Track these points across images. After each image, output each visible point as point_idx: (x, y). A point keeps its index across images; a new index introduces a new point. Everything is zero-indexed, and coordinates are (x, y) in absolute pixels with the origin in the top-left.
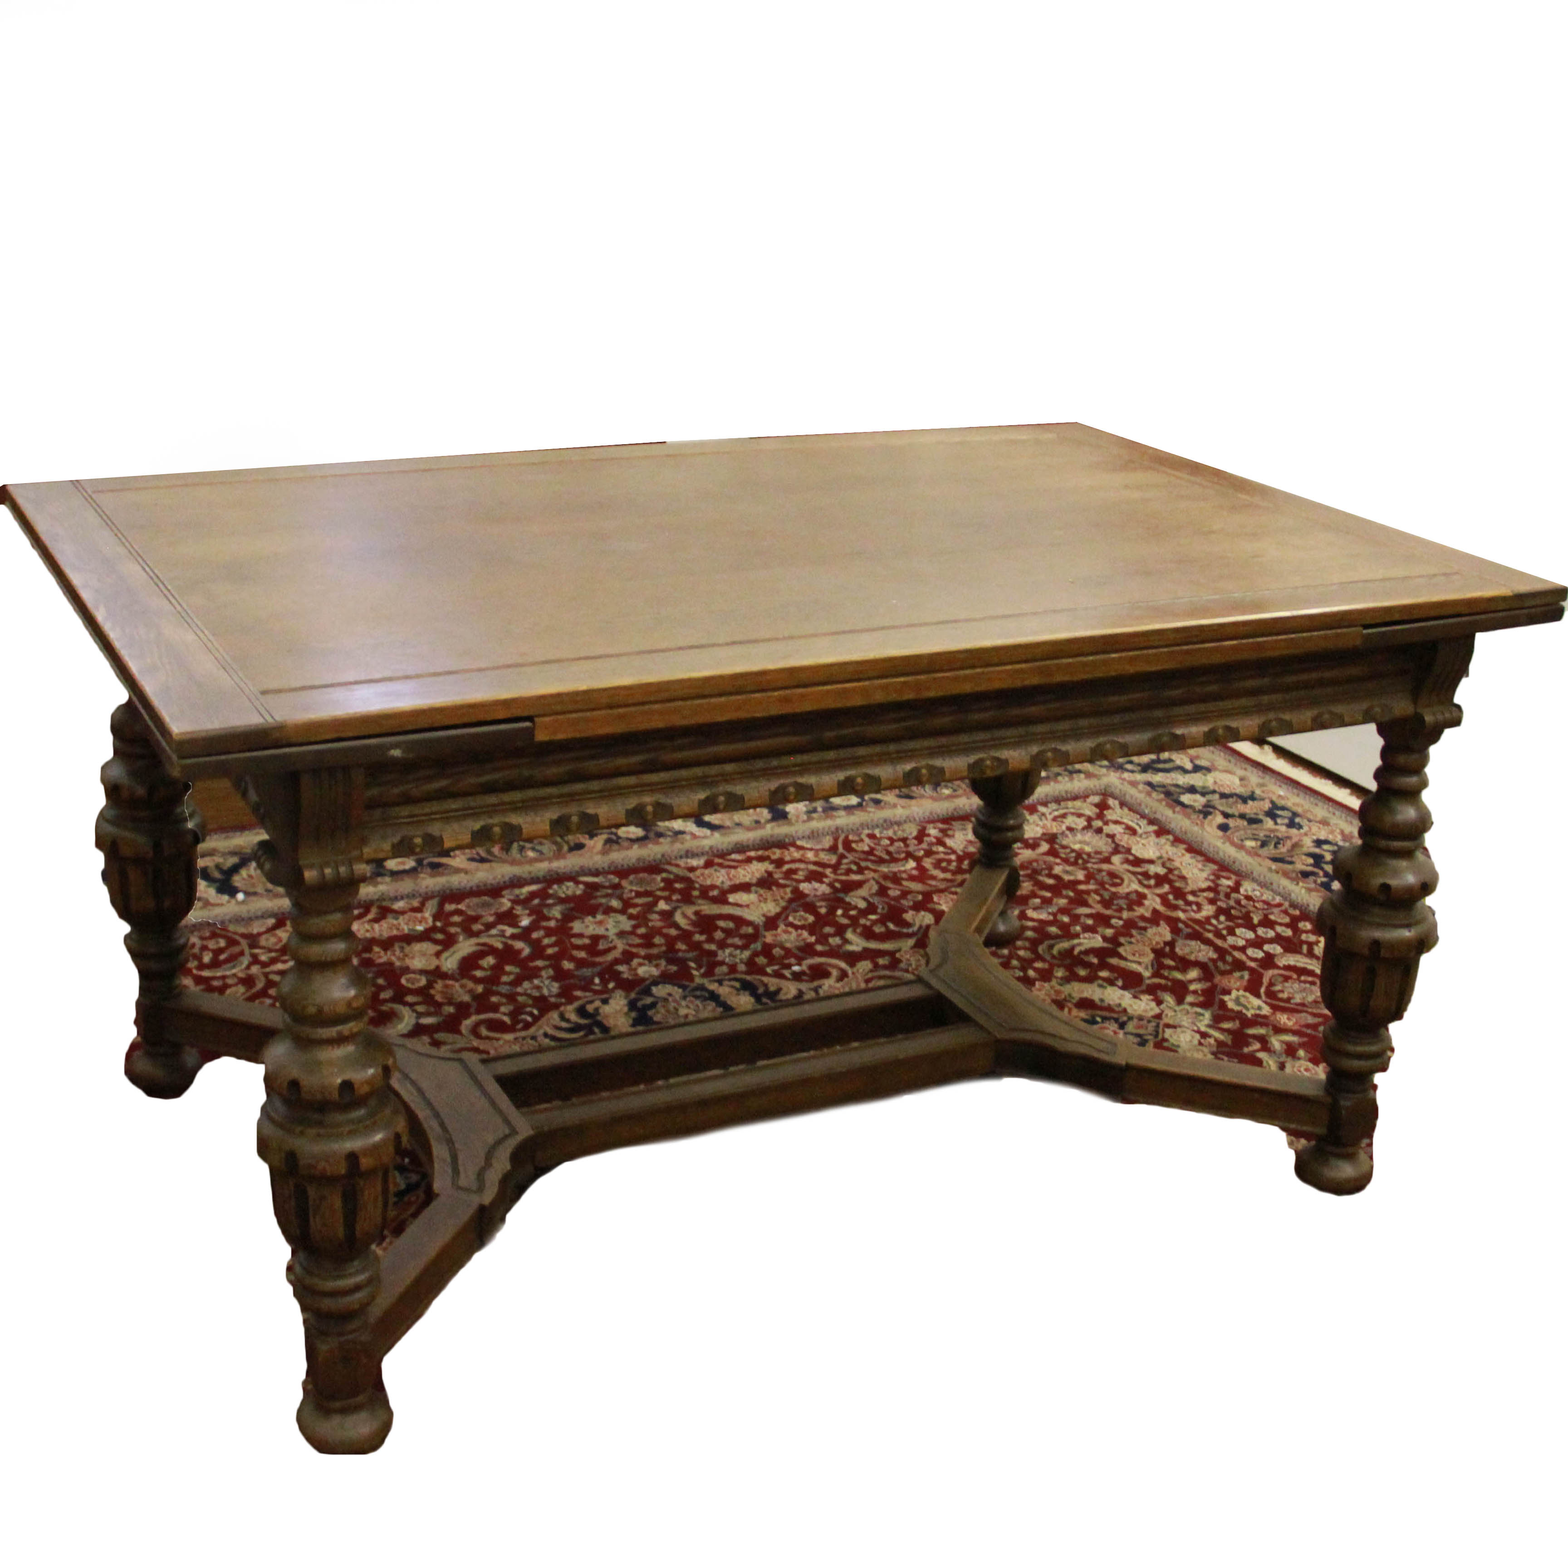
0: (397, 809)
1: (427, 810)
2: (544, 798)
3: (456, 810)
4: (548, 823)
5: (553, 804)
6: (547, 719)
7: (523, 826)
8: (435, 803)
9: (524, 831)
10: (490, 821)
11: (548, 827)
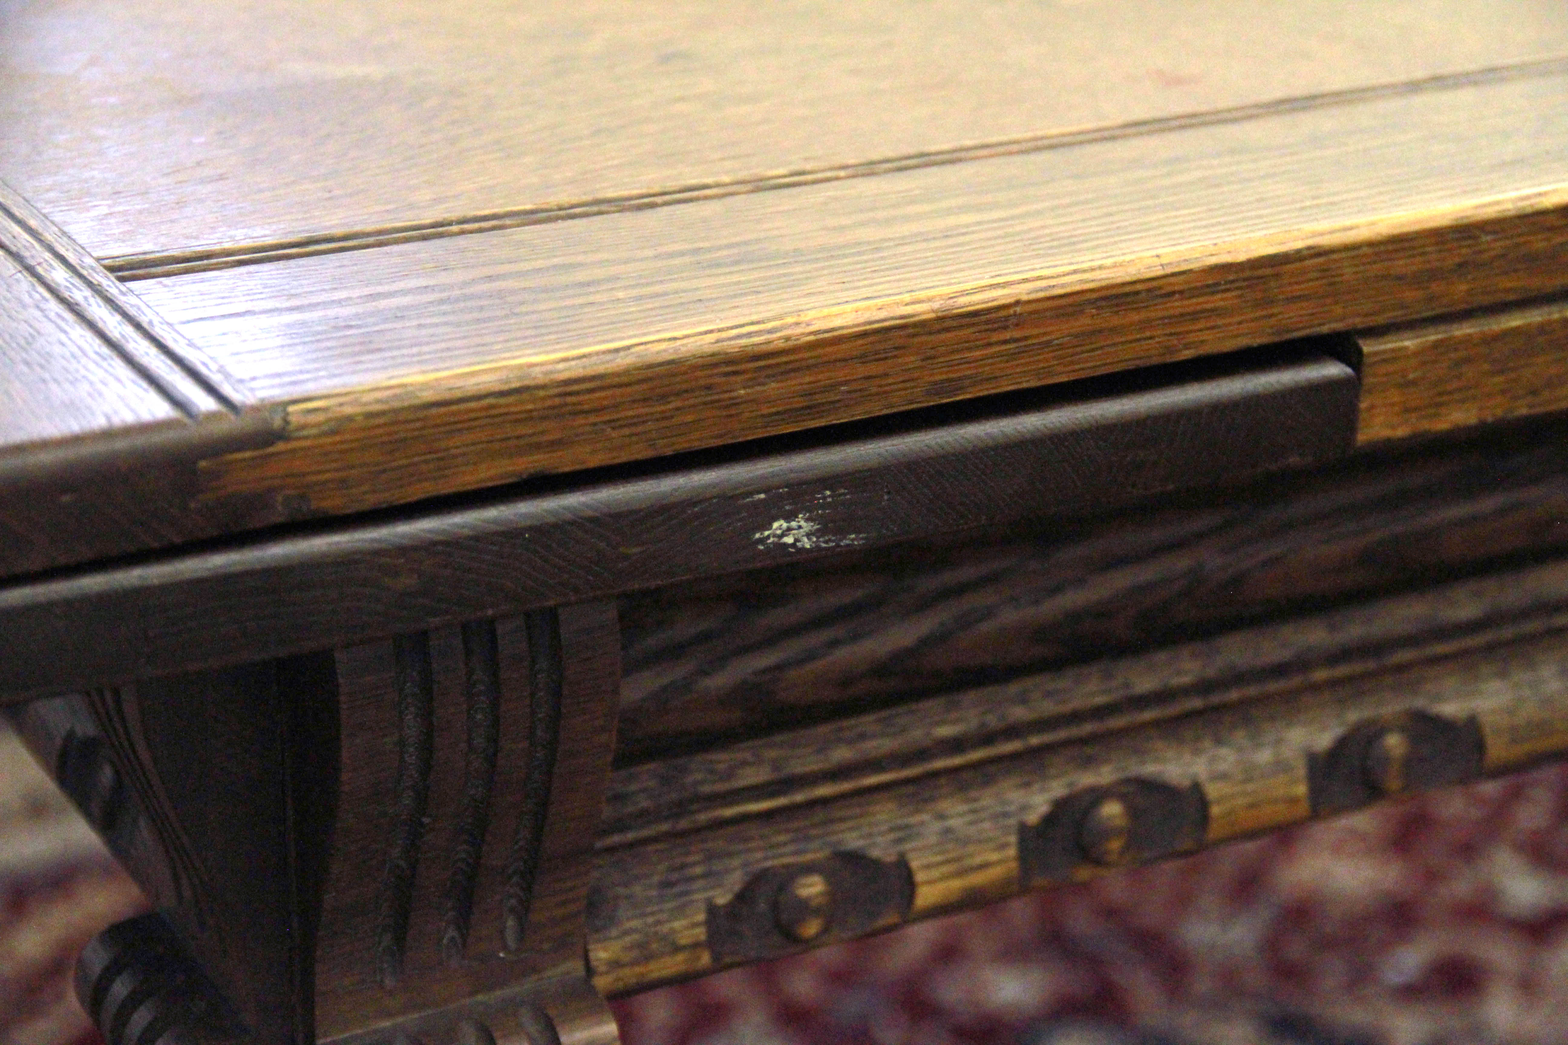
0: (722, 759)
1: (842, 754)
2: (1280, 670)
3: (956, 745)
4: (1301, 771)
5: (1315, 688)
6: (1409, 342)
7: (1212, 791)
8: (867, 722)
9: (1215, 810)
10: (1087, 779)
11: (1301, 790)
